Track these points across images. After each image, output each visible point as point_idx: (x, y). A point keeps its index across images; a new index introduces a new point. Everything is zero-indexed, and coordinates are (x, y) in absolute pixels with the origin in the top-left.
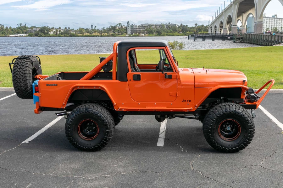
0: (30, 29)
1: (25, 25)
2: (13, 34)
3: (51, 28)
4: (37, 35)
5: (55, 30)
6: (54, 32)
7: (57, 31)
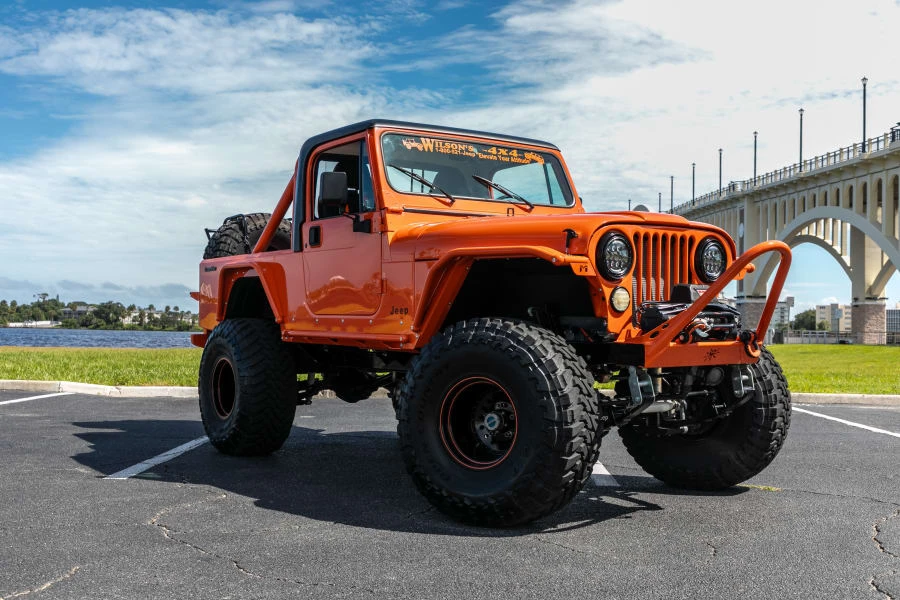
0: (69, 309)
1: (55, 298)
2: (19, 321)
3: (126, 307)
4: (85, 324)
5: (137, 314)
6: (135, 317)
7: (142, 315)
